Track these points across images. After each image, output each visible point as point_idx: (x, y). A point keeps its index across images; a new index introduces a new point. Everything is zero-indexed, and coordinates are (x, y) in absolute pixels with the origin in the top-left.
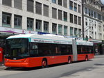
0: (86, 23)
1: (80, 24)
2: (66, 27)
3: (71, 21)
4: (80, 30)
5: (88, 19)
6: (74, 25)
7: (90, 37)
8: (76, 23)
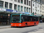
0: (33, 5)
1: (30, 5)
2: (22, 7)
3: (25, 4)
5: (34, 3)
6: (26, 6)
7: (35, 13)
8: (27, 5)
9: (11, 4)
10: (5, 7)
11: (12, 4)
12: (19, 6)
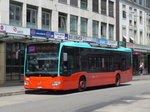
0: (124, 13)
1: (111, 15)
2: (84, 21)
3: (95, 9)
4: (111, 26)
7: (131, 41)
9: (47, 12)
10: (28, 21)
11: (50, 11)
12: (74, 18)
